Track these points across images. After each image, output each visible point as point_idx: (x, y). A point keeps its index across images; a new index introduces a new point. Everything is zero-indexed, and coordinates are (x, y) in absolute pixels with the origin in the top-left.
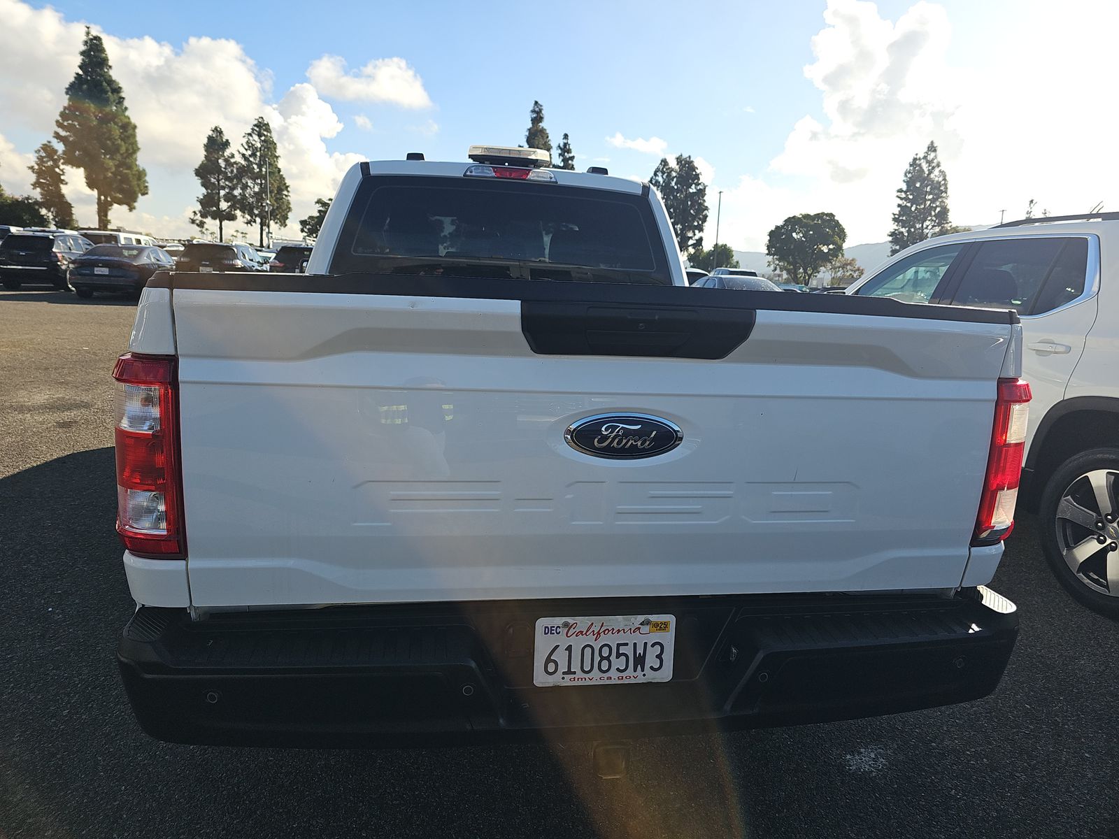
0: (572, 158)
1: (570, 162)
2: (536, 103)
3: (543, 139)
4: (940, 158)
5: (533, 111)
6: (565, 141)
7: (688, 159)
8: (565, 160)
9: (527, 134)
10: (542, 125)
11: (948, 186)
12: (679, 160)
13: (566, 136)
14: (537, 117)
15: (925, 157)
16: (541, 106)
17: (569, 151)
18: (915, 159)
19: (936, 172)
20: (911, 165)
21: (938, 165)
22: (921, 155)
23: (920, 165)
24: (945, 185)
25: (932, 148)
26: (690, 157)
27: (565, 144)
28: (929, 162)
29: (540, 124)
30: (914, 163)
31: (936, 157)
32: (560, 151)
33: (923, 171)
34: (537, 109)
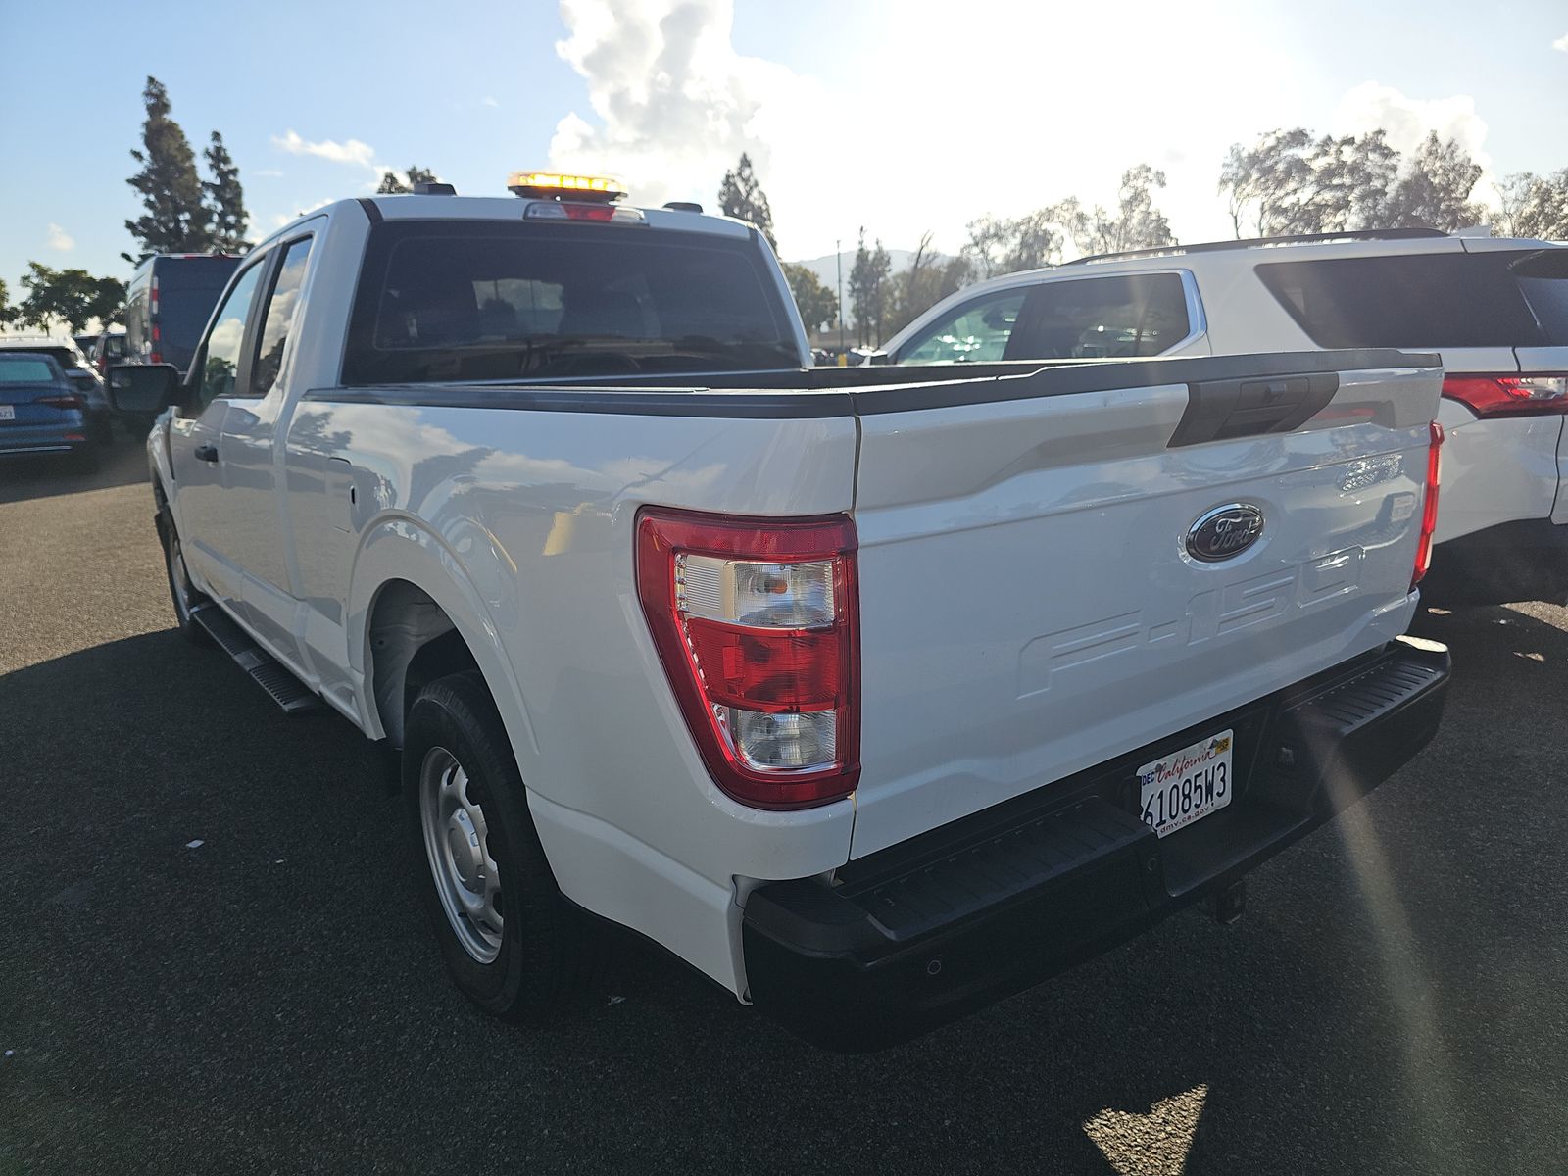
0: (234, 172)
1: (232, 178)
2: (151, 80)
3: (177, 141)
4: (757, 176)
5: (148, 94)
6: (217, 144)
7: (426, 174)
8: (222, 175)
9: (143, 131)
10: (168, 117)
11: (771, 212)
12: (413, 175)
13: (216, 136)
14: (158, 103)
15: (740, 174)
16: (162, 86)
17: (227, 160)
18: (728, 177)
19: (755, 193)
20: (725, 185)
21: (756, 185)
22: (734, 172)
23: (735, 185)
24: (768, 210)
25: (745, 162)
26: (428, 170)
27: (218, 149)
28: (746, 181)
29: (165, 116)
30: (728, 181)
31: (751, 174)
32: (210, 161)
33: (739, 192)
34: (154, 91)
